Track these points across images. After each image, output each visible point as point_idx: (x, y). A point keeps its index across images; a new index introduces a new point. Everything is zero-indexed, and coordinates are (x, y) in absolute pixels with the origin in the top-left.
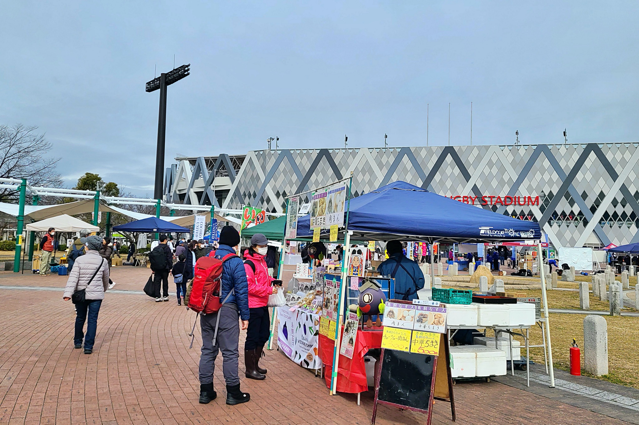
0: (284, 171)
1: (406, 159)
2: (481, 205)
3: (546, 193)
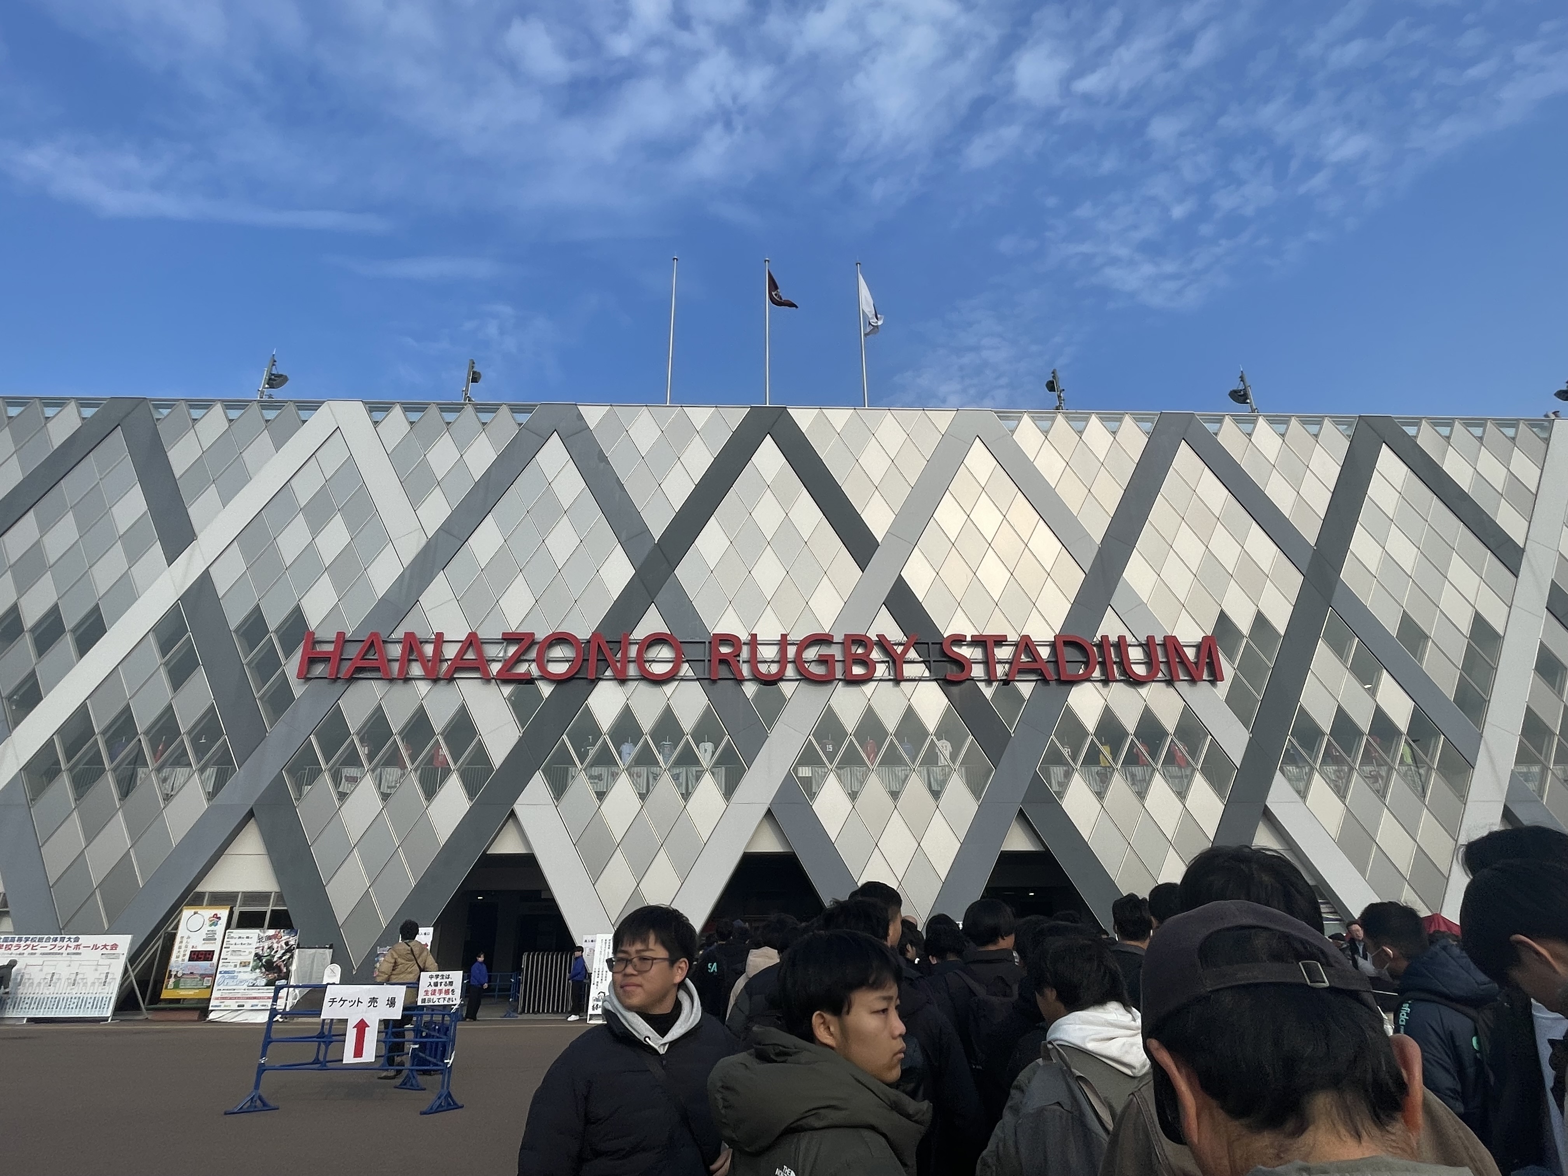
1: (552, 454)
2: (936, 680)
3: (1244, 623)
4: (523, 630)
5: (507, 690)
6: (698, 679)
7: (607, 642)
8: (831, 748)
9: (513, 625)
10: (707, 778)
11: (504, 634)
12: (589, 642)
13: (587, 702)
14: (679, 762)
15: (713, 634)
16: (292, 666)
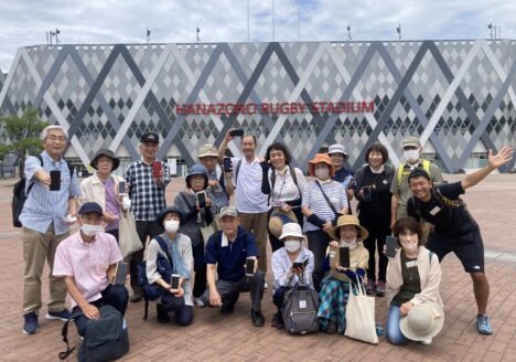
0: (68, 74)
1: (223, 57)
3: (382, 98)
5: (219, 116)
8: (288, 128)
9: (220, 102)
13: (237, 118)
14: (256, 130)
16: (174, 111)
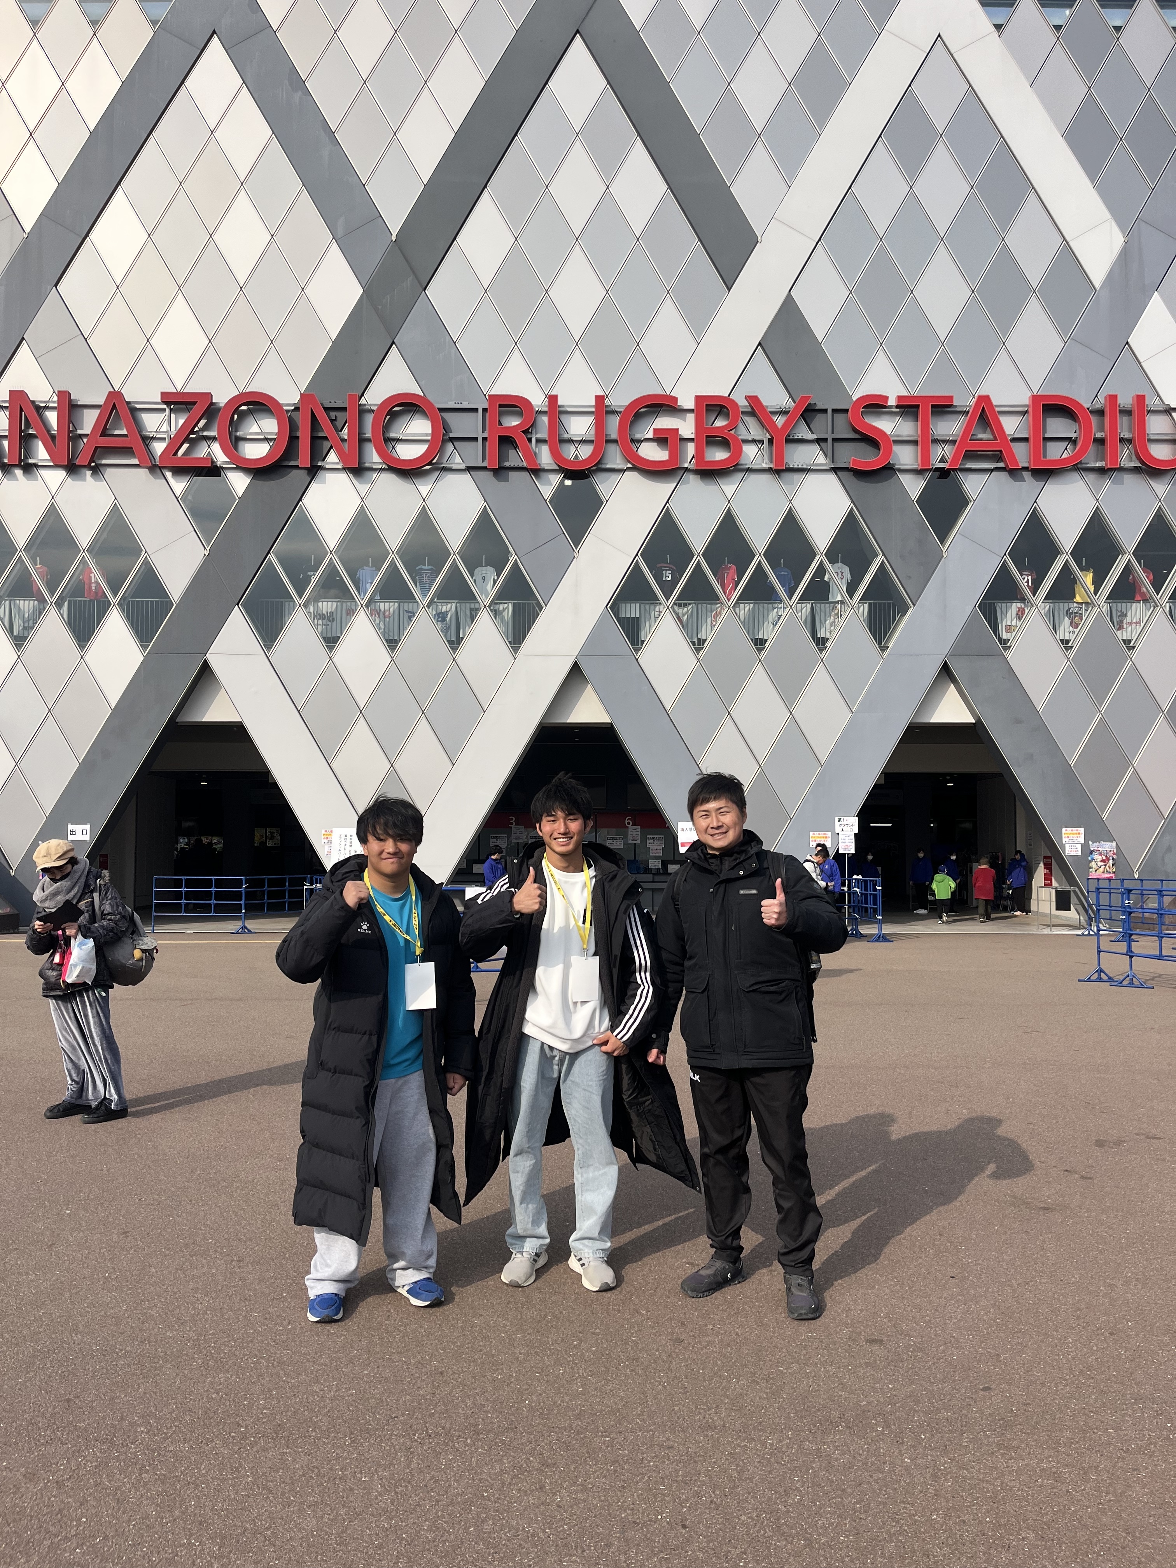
1: (214, 78)
2: (835, 470)
4: (191, 388)
5: (179, 485)
6: (469, 469)
7: (327, 409)
8: (670, 576)
9: (179, 383)
10: (485, 619)
11: (163, 394)
12: (297, 409)
13: (301, 503)
14: (444, 594)
15: (489, 396)
